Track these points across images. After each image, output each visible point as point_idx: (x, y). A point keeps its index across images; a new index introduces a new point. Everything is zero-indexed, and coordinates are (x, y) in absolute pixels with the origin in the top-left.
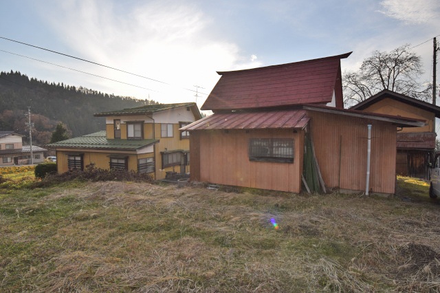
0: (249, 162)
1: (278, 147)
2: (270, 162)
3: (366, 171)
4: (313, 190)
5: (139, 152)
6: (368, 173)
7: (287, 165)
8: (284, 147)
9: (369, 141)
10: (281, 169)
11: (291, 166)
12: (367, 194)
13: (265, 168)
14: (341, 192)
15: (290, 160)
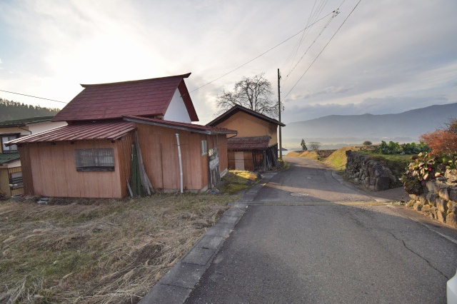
0: (77, 173)
1: (103, 157)
2: (95, 171)
3: (180, 173)
4: (136, 193)
5: (10, 166)
6: (181, 174)
7: (109, 173)
8: (108, 156)
9: (179, 147)
10: (105, 176)
11: (113, 174)
12: (182, 191)
13: (92, 177)
14: (165, 191)
15: (112, 169)
